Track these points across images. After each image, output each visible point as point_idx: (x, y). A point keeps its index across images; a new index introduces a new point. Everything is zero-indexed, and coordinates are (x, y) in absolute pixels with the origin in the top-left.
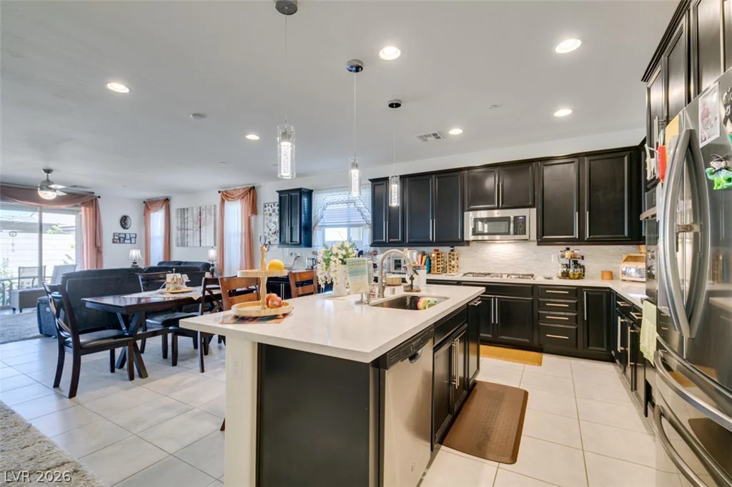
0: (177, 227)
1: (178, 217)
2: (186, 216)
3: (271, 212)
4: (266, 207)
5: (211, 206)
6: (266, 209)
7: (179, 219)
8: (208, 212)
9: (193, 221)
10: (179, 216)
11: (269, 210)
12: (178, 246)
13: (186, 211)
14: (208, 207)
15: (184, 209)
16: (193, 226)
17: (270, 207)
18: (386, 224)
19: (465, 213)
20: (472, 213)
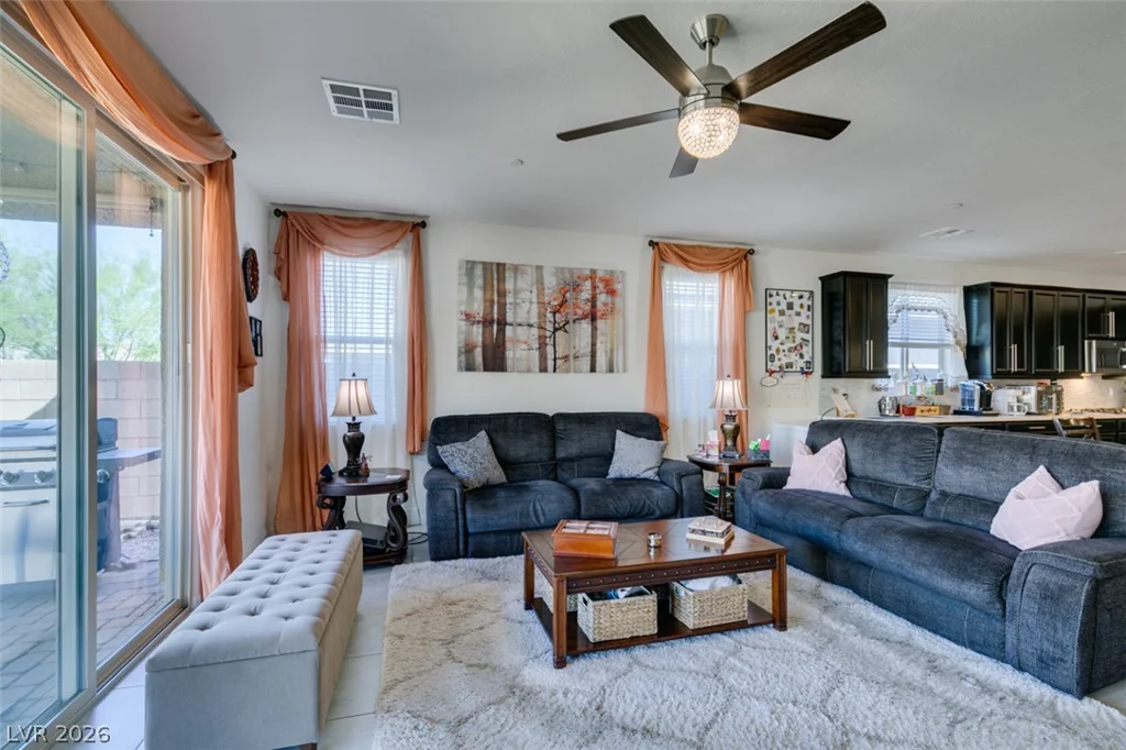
0: (468, 317)
1: (471, 286)
2: (509, 285)
3: (784, 306)
4: (771, 296)
5: (612, 272)
6: (774, 300)
7: (478, 293)
8: (601, 286)
9: (541, 304)
10: (479, 282)
11: (779, 304)
12: (470, 367)
13: (509, 275)
14: (600, 274)
15: (501, 267)
16: (542, 316)
17: (781, 298)
18: (1014, 347)
19: (1086, 342)
20: (1094, 342)
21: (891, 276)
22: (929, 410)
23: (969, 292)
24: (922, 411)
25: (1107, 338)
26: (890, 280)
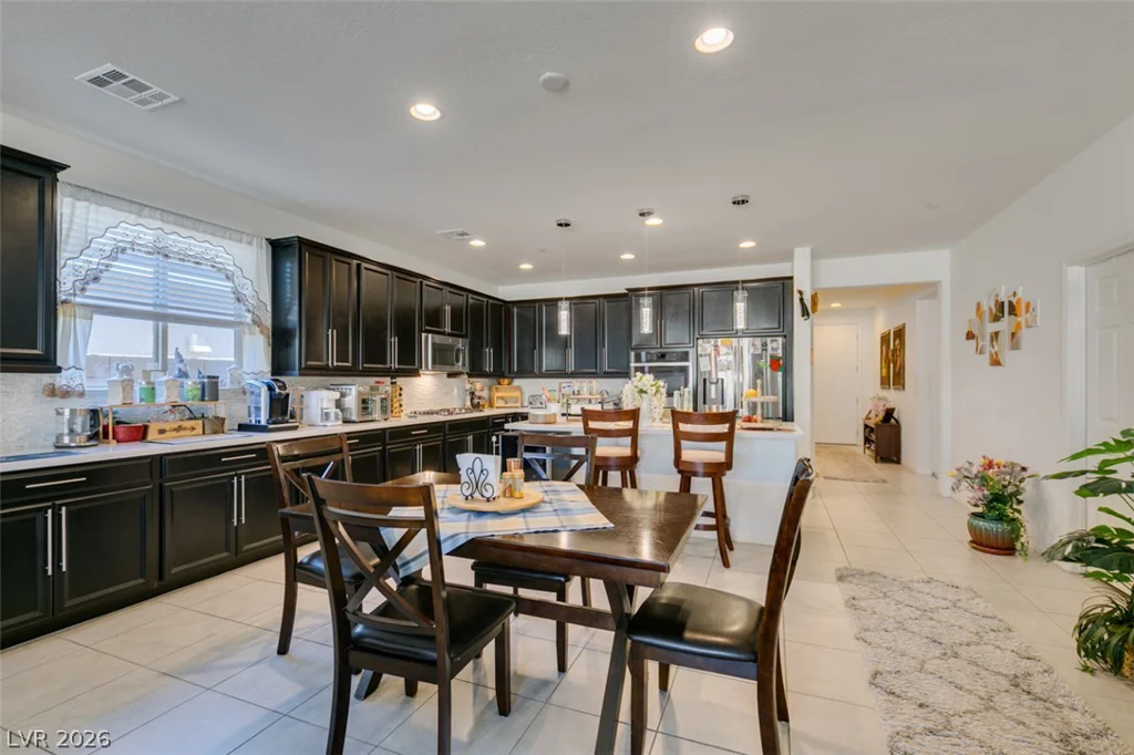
18: (332, 334)
19: (424, 335)
20: (430, 335)
21: (63, 167)
22: (179, 429)
23: (278, 248)
24: (162, 431)
25: (443, 333)
26: (60, 175)
